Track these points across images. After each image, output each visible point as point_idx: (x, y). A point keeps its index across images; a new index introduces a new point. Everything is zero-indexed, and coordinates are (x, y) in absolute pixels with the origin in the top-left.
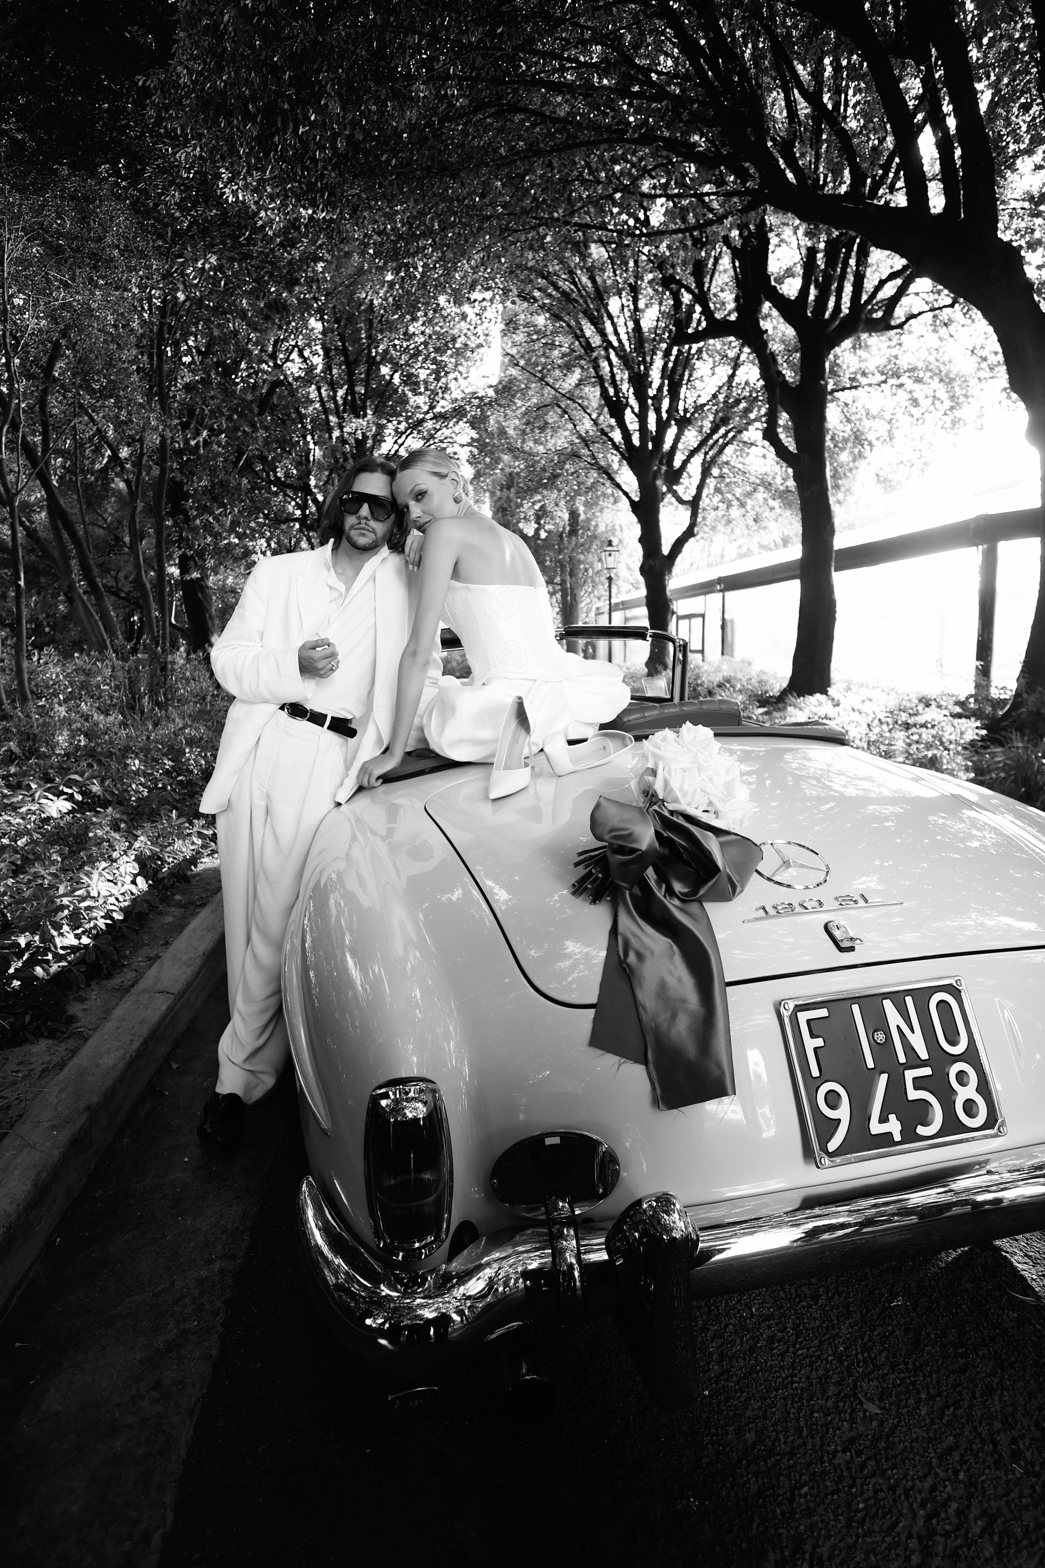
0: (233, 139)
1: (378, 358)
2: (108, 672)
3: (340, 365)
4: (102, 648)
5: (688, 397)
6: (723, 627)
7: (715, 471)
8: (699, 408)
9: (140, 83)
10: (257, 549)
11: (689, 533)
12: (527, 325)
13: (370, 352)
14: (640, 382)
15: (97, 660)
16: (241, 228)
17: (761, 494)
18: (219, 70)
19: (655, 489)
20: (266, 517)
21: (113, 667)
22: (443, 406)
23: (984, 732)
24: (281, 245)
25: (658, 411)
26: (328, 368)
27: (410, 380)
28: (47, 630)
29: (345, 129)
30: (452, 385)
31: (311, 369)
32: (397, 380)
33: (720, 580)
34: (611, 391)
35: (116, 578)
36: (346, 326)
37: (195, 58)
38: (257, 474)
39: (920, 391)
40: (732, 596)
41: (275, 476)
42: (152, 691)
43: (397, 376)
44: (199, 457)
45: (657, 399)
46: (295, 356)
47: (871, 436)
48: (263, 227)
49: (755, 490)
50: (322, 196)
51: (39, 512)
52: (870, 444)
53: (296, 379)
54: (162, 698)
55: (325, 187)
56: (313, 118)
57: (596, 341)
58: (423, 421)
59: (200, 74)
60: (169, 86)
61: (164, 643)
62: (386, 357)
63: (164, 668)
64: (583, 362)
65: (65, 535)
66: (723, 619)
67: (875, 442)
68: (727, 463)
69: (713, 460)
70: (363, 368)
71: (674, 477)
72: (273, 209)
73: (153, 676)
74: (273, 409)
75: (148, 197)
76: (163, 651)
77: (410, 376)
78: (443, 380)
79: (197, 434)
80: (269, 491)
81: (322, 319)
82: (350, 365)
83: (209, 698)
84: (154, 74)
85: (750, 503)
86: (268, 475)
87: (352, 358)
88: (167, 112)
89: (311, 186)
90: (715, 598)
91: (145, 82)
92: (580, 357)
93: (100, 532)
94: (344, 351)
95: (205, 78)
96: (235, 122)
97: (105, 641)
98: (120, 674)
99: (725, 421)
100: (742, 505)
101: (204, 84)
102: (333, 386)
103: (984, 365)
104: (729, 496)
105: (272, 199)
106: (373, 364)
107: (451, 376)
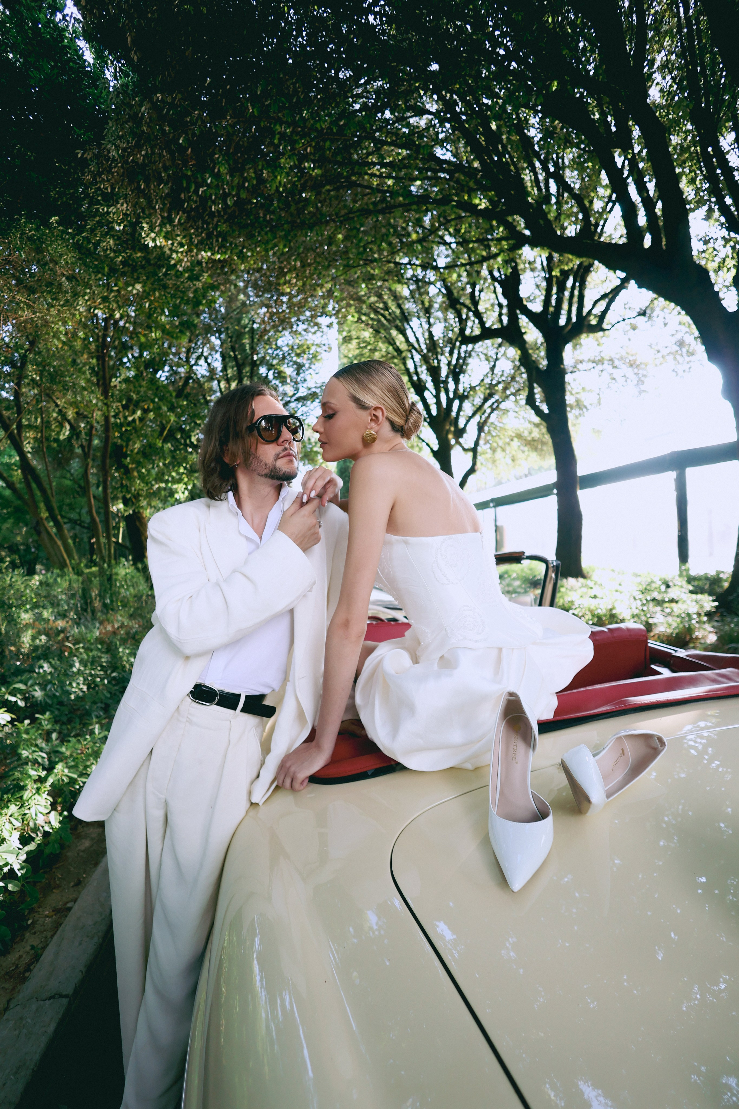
0: (150, 197)
1: (258, 362)
2: (66, 585)
3: (232, 368)
4: (62, 566)
5: (465, 381)
6: (496, 531)
7: (486, 429)
8: (473, 388)
9: (79, 156)
10: (179, 490)
11: (472, 470)
12: (358, 338)
13: (253, 357)
14: (434, 372)
15: (58, 576)
16: (160, 267)
17: (516, 443)
18: (139, 147)
19: (448, 441)
20: (185, 468)
21: (70, 581)
22: (303, 392)
23: (716, 604)
24: (189, 278)
25: (447, 391)
26: (224, 369)
27: (280, 376)
28: (33, 550)
29: (233, 190)
30: (308, 378)
31: (212, 371)
32: (271, 376)
33: (492, 500)
34: (415, 378)
35: (80, 514)
36: (236, 341)
37: (120, 138)
38: (177, 440)
39: (616, 373)
40: (501, 509)
41: (190, 441)
42: (102, 596)
43: (271, 373)
44: (134, 428)
45: (446, 382)
46: (202, 362)
47: (586, 403)
48: (175, 265)
49: (512, 440)
50: (217, 241)
51: (16, 470)
52: (586, 408)
53: (203, 376)
54: (108, 601)
55: (220, 234)
56: (209, 181)
57: (403, 346)
58: (289, 402)
59: (124, 150)
60: (101, 157)
61: (110, 561)
62: (263, 361)
63: (110, 579)
64: (396, 361)
65: (34, 486)
66: (496, 526)
67: (589, 407)
68: (492, 423)
69: (485, 422)
70: (248, 369)
71: (460, 433)
72: (182, 252)
73: (101, 584)
74: (187, 397)
75: (89, 242)
76: (109, 566)
77: (280, 373)
78: (302, 375)
79: (134, 412)
80: (186, 451)
81: (219, 338)
82: (240, 367)
83: (144, 597)
84: (90, 149)
85: (508, 448)
86: (185, 441)
87: (241, 362)
88: (100, 177)
89: (209, 236)
90: (489, 512)
91: (83, 154)
92: (394, 357)
93: (68, 482)
94: (235, 358)
95: (129, 153)
96: (152, 187)
97: (65, 561)
98: (75, 585)
99: (491, 395)
100: (503, 450)
101: (128, 157)
102: (228, 381)
103: (660, 355)
104: (495, 445)
105: (182, 245)
106: (254, 365)
107: (307, 372)
